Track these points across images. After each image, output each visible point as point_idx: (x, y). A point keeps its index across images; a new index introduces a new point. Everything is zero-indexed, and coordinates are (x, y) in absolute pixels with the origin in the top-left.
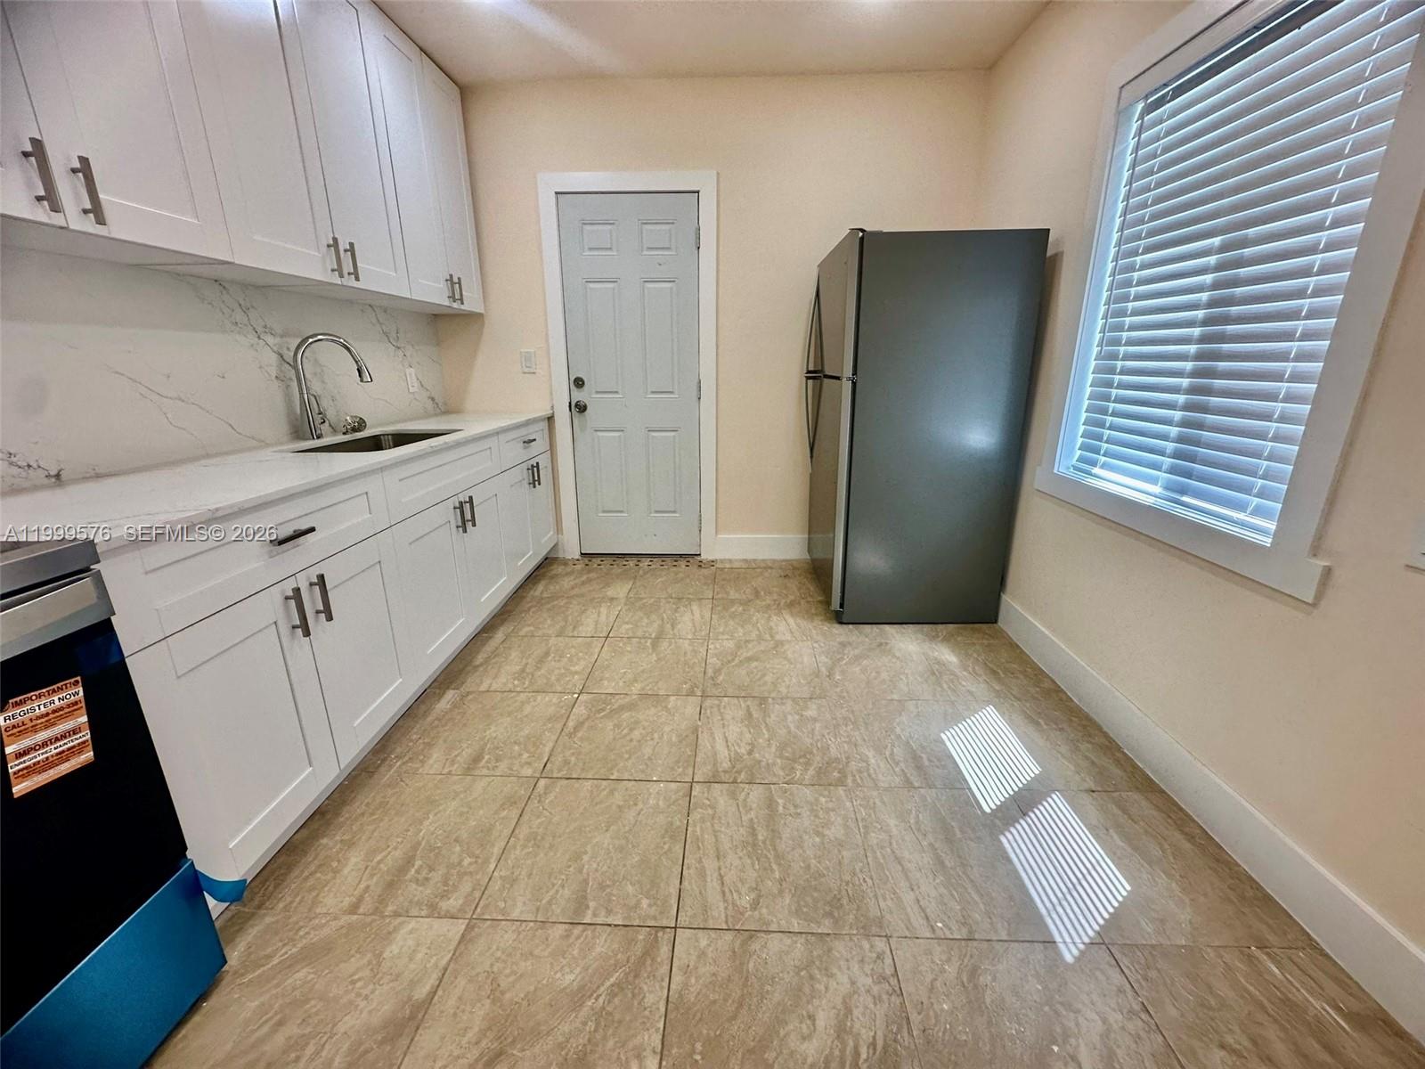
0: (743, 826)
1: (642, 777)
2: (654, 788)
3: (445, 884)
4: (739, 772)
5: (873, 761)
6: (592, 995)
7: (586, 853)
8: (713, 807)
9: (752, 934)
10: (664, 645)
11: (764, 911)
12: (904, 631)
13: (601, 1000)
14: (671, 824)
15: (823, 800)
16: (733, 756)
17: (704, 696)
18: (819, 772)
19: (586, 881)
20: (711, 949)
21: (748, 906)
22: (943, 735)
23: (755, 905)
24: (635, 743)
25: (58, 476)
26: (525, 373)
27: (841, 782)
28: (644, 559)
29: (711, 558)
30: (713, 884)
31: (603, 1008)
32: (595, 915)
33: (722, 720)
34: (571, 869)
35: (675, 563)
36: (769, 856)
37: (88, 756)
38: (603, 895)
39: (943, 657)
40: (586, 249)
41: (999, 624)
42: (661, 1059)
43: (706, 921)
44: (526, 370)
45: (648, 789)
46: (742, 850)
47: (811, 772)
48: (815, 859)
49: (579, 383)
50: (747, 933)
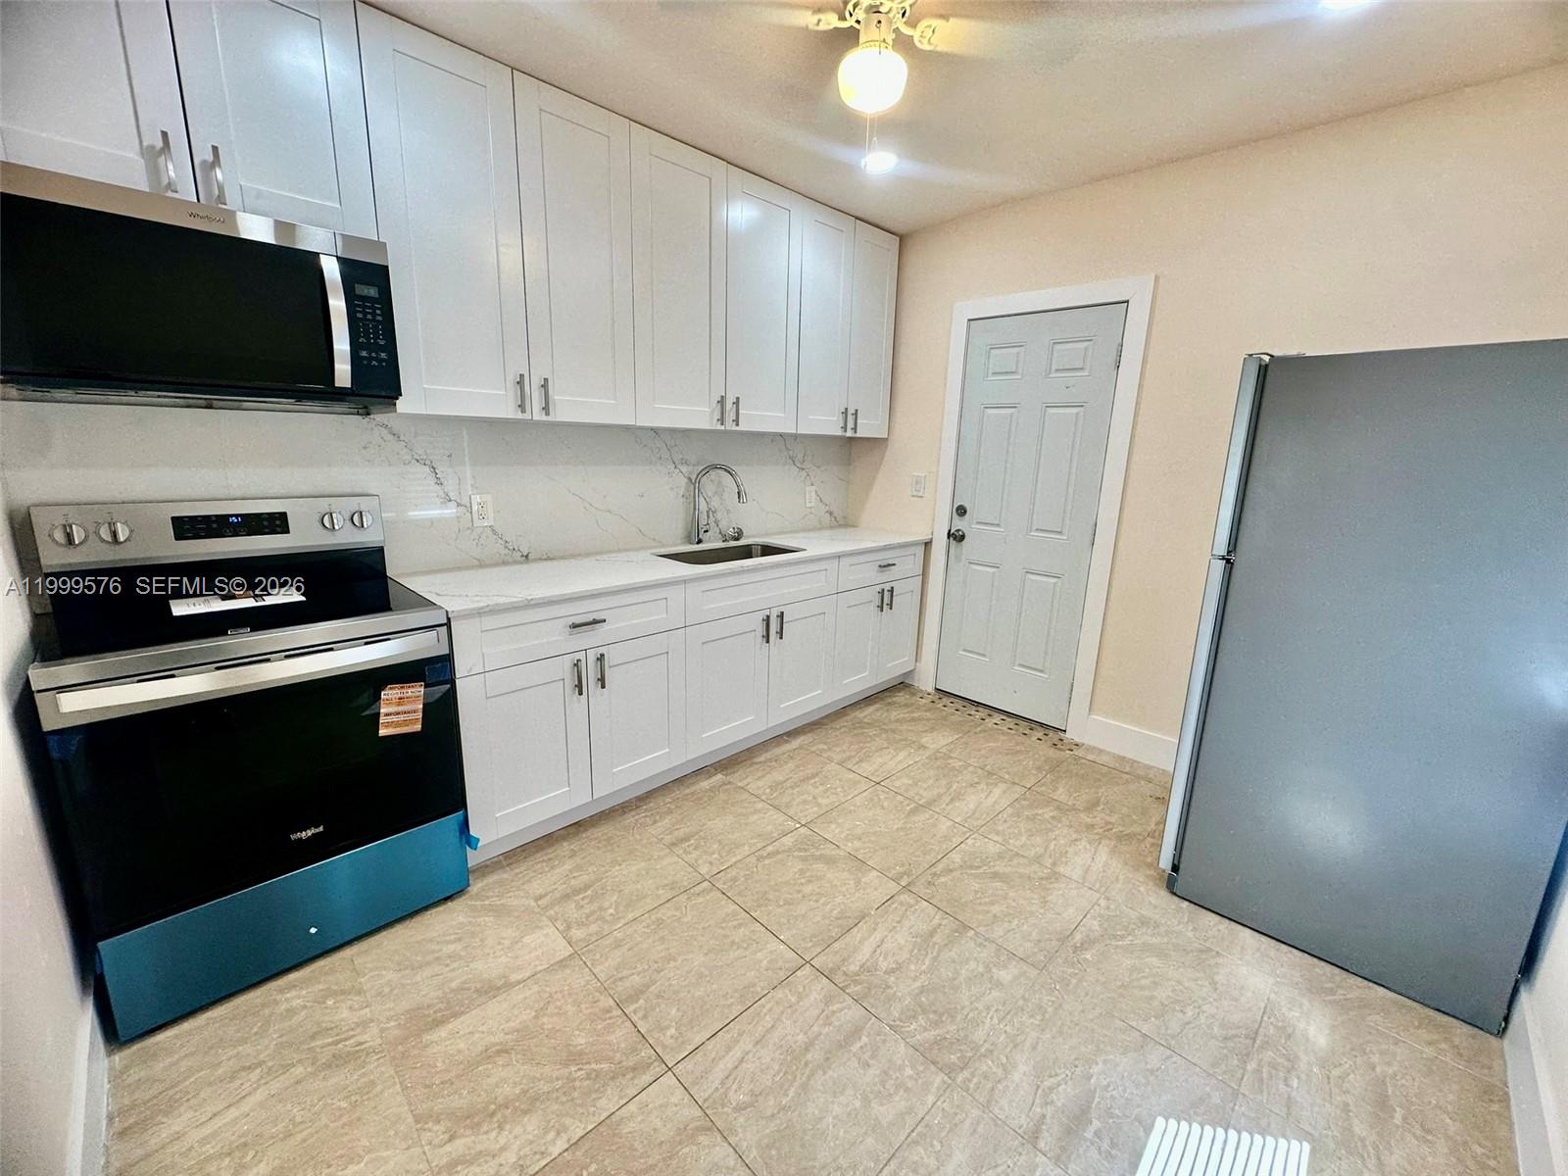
0: (805, 1034)
1: (773, 928)
2: (774, 945)
3: (588, 917)
4: (856, 982)
5: (1016, 1076)
6: (578, 1064)
7: (675, 960)
8: (800, 998)
9: (711, 1127)
10: (921, 818)
11: (741, 1120)
12: (1272, 953)
13: (579, 1073)
14: (755, 985)
15: (909, 1072)
16: (869, 964)
17: (907, 888)
18: (939, 1043)
19: (654, 982)
20: (674, 1109)
21: (734, 1104)
22: (1160, 1122)
23: (740, 1108)
24: (800, 895)
25: (527, 556)
26: (913, 496)
27: (950, 1070)
28: (997, 714)
29: (1077, 740)
30: (729, 1062)
31: (575, 1080)
32: (635, 1012)
33: (898, 922)
34: (656, 965)
35: (1027, 731)
36: (798, 1078)
37: (418, 727)
38: (654, 1001)
39: (1302, 1025)
40: (990, 374)
41: (1506, 1042)
42: (567, 1150)
43: (694, 1083)
44: (915, 493)
45: (767, 943)
46: (781, 1054)
47: (932, 1034)
48: (834, 1118)
49: (961, 511)
50: (711, 1124)
